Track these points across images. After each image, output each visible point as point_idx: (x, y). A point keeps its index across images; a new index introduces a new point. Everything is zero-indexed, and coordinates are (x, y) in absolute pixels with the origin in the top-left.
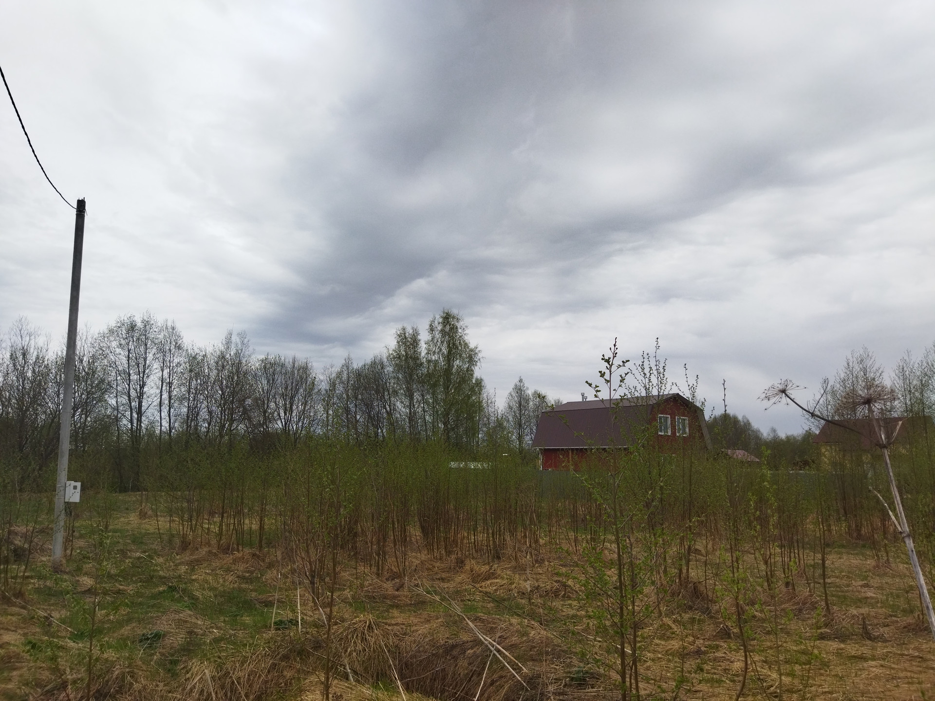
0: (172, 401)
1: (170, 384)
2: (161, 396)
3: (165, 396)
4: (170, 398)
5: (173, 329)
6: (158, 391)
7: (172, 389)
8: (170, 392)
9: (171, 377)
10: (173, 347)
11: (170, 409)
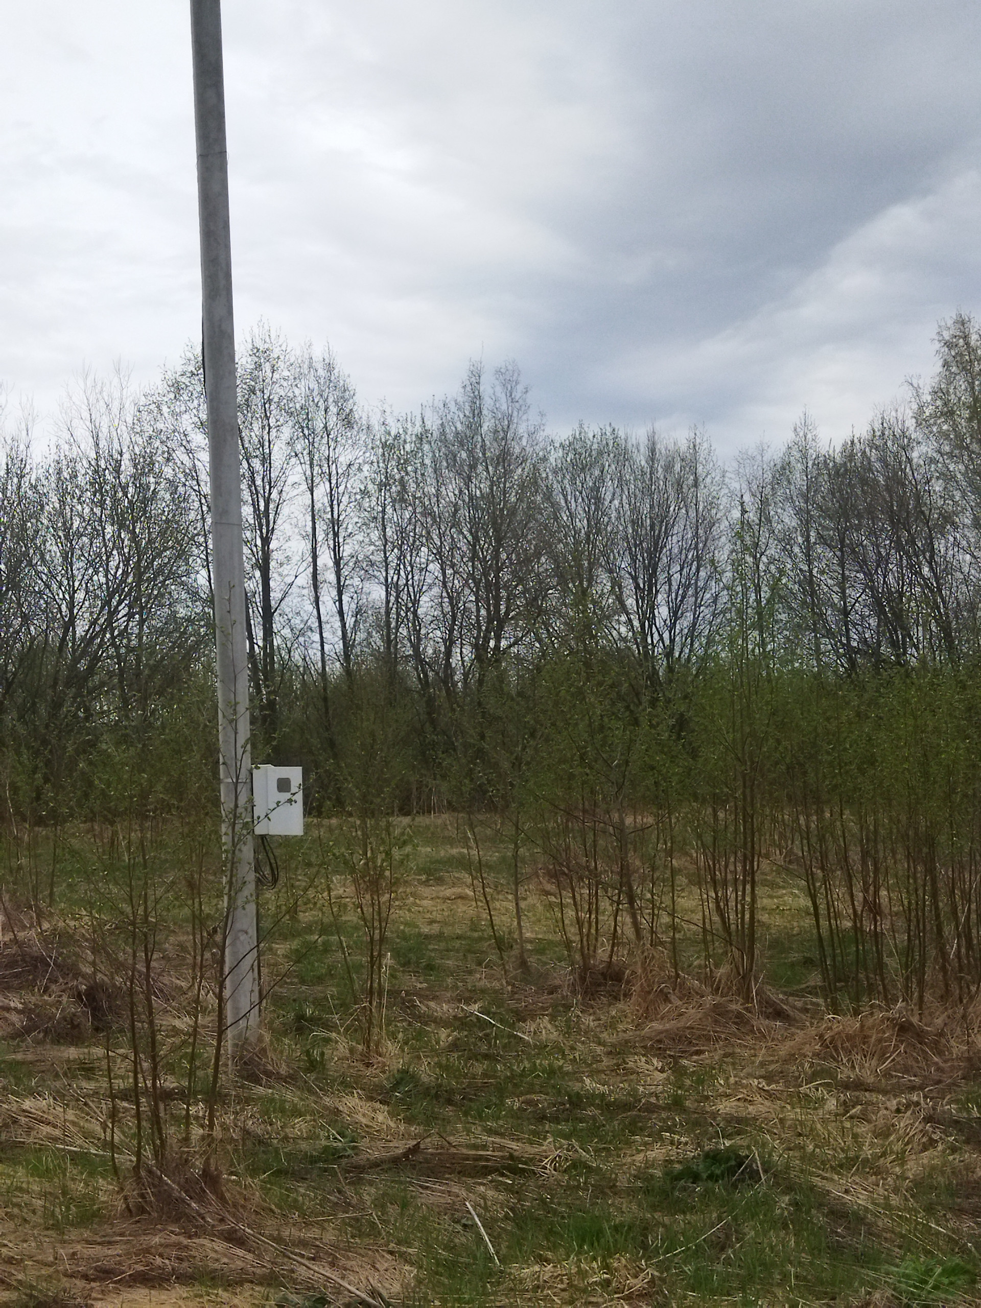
0: (345, 572)
1: (335, 524)
2: (315, 557)
3: (325, 559)
4: (337, 562)
5: (330, 368)
6: (306, 546)
7: (341, 540)
8: (336, 549)
9: (336, 507)
10: (332, 420)
11: (340, 594)
